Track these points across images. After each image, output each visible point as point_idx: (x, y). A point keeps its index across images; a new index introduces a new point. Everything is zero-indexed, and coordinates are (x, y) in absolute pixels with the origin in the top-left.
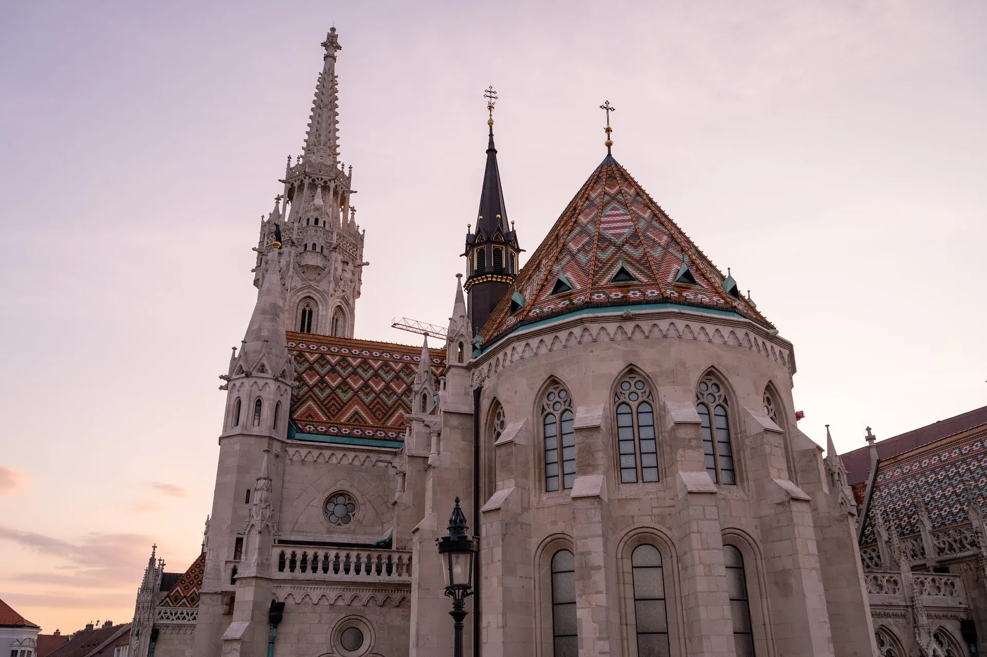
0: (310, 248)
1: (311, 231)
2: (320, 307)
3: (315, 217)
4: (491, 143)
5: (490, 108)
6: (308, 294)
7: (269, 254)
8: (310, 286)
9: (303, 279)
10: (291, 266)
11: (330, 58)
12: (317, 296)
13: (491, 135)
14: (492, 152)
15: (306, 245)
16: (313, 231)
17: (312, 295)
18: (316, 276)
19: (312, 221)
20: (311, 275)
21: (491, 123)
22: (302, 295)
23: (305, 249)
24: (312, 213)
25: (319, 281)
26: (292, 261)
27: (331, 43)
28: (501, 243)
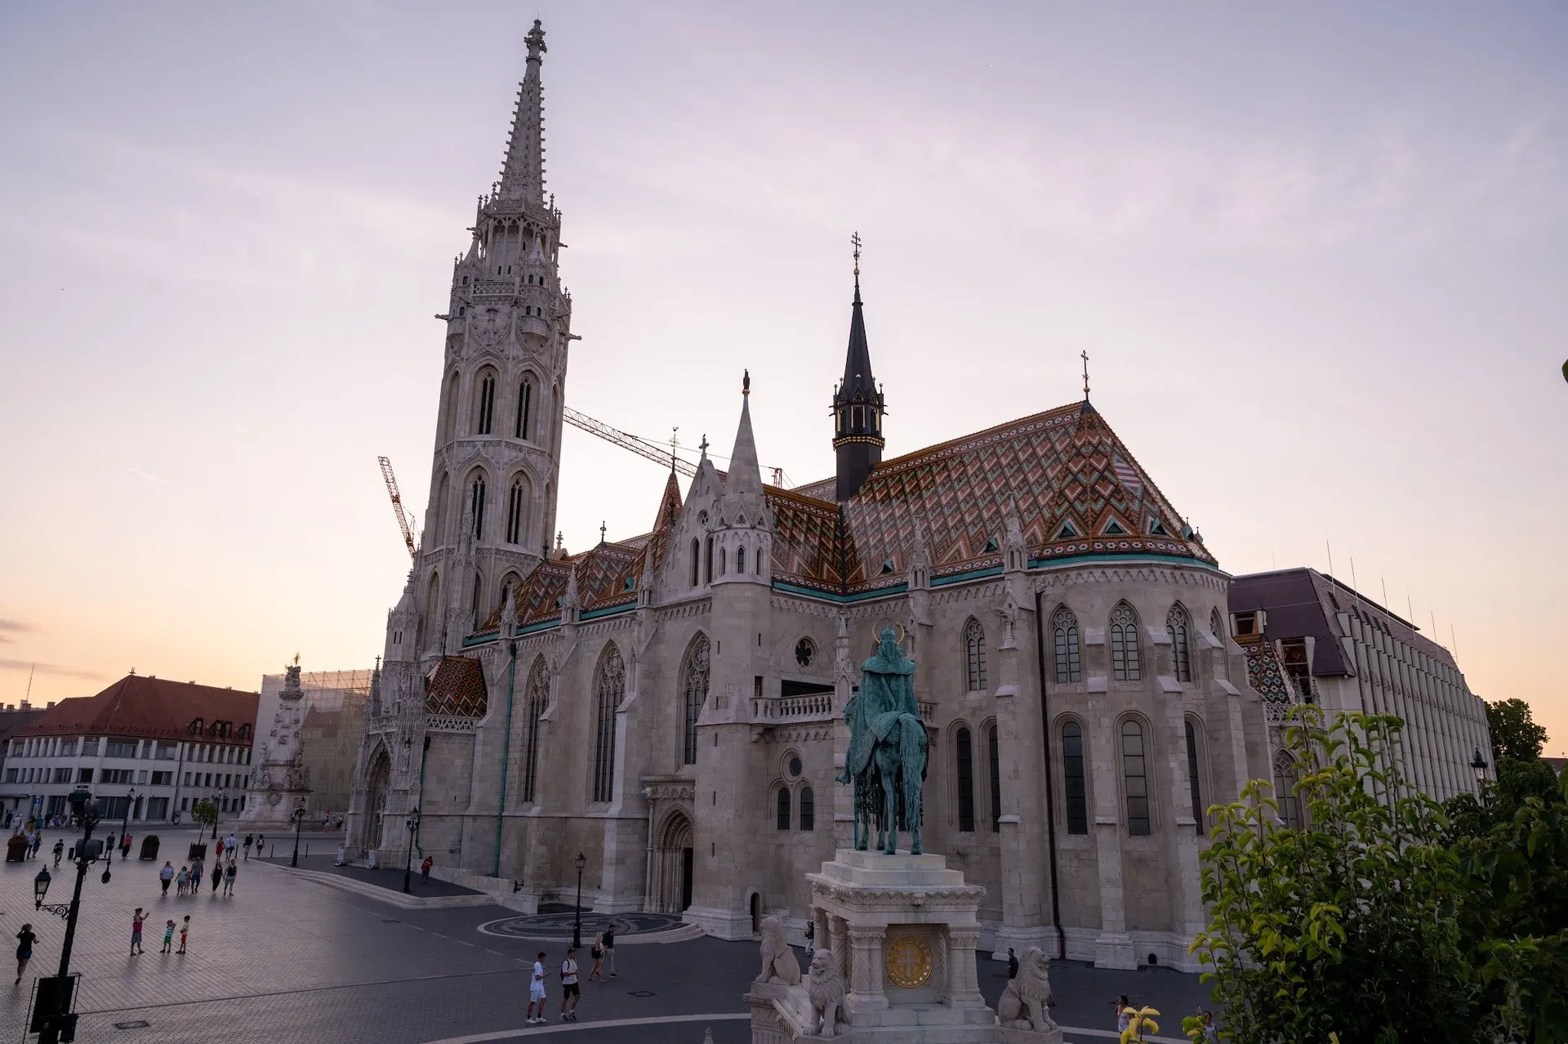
0: (534, 312)
1: (536, 292)
2: (542, 385)
3: (540, 275)
4: (857, 295)
5: (856, 256)
6: (529, 368)
7: (477, 307)
8: (532, 359)
9: (525, 350)
10: (513, 331)
11: (534, 61)
12: (538, 371)
13: (857, 286)
14: (858, 304)
15: (529, 307)
16: (538, 293)
17: (533, 370)
18: (538, 347)
19: (536, 279)
20: (533, 345)
21: (857, 273)
22: (524, 367)
23: (528, 313)
24: (538, 270)
25: (541, 354)
26: (514, 324)
27: (536, 41)
28: (861, 403)
